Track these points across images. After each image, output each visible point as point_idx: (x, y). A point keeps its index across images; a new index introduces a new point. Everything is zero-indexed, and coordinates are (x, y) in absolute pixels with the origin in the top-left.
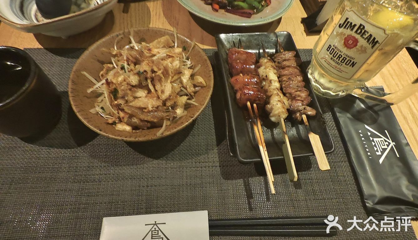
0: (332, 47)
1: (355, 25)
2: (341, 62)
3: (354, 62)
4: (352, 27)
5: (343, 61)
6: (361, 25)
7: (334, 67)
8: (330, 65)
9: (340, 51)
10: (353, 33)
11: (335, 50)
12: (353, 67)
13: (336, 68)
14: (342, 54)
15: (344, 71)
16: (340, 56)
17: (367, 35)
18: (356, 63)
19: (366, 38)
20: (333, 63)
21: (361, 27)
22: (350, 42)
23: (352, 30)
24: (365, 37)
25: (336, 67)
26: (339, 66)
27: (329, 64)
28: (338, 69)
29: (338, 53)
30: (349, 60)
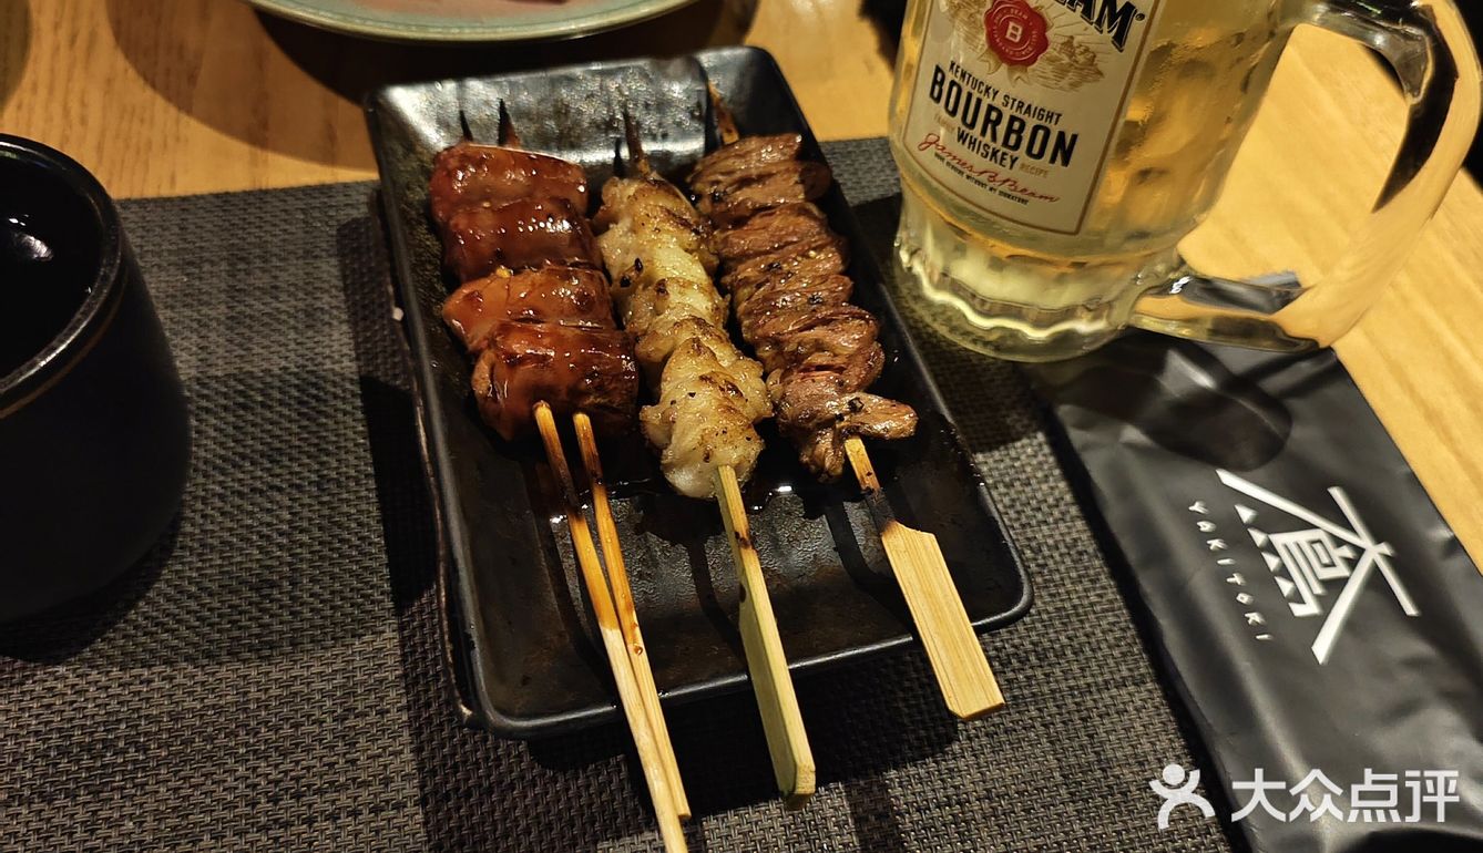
2: (1005, 143)
3: (1061, 135)
5: (1013, 137)
7: (983, 178)
9: (988, 89)
11: (966, 89)
12: (1066, 162)
13: (991, 184)
14: (998, 102)
15: (1033, 194)
16: (994, 115)
18: (1074, 137)
20: (977, 160)
22: (1014, 32)
25: (993, 178)
26: (1004, 173)
27: (959, 167)
28: (1005, 188)
29: (979, 101)
30: (1036, 129)
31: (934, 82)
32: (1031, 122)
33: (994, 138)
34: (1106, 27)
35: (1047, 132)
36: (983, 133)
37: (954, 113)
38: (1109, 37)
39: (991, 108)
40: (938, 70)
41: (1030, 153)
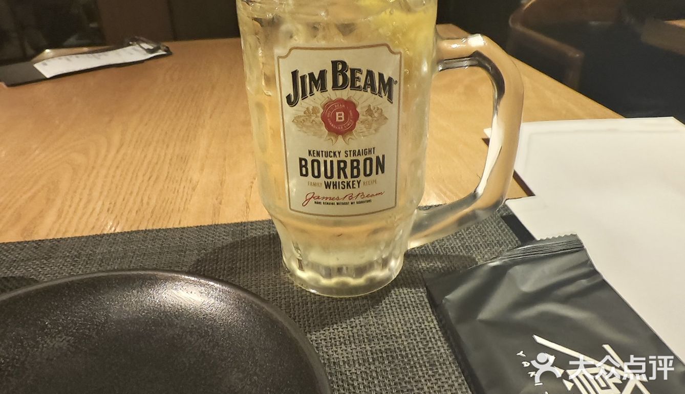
0: (309, 159)
1: (323, 73)
2: (352, 176)
3: (378, 158)
4: (318, 81)
5: (355, 171)
6: (335, 64)
7: (346, 200)
8: (335, 202)
9: (334, 153)
10: (332, 94)
11: (321, 160)
12: (383, 172)
13: (352, 201)
14: (343, 157)
15: (373, 195)
16: (342, 165)
17: (363, 77)
18: (383, 156)
19: (364, 88)
20: (340, 193)
22: (340, 116)
23: (324, 89)
24: (361, 83)
25: (351, 197)
26: (355, 192)
27: (330, 201)
28: (359, 199)
29: (332, 162)
30: (365, 161)
31: (301, 167)
32: (361, 159)
33: (346, 177)
34: (383, 94)
35: (371, 160)
36: (339, 177)
37: (319, 176)
38: (385, 98)
39: (339, 162)
40: (301, 160)
41: (365, 175)
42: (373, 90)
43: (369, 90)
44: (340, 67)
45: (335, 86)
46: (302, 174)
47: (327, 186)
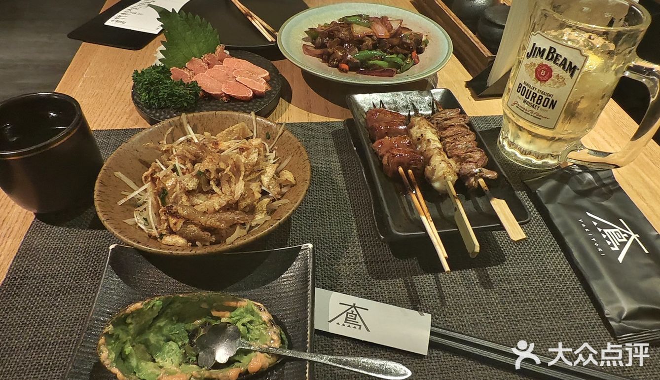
0: (524, 85)
1: (544, 50)
2: (537, 103)
3: (553, 100)
4: (541, 52)
5: (539, 101)
6: (551, 48)
7: (529, 113)
8: (525, 111)
9: (534, 88)
10: (544, 61)
11: (527, 88)
12: (553, 109)
13: (532, 114)
14: (536, 92)
15: (543, 117)
16: (534, 95)
17: (561, 60)
18: (556, 101)
19: (560, 65)
20: (528, 108)
21: (552, 50)
22: (543, 73)
23: (542, 57)
24: (559, 63)
25: (532, 112)
26: (535, 111)
27: (523, 109)
28: (535, 115)
29: (531, 91)
30: (546, 98)
31: (519, 87)
32: (544, 97)
33: (534, 102)
34: (568, 72)
35: (549, 99)
36: (531, 100)
37: (523, 95)
38: (568, 74)
39: (534, 93)
40: (520, 84)
41: (543, 105)
42: (564, 68)
43: (562, 67)
44: (553, 51)
45: (547, 58)
46: (517, 91)
47: (525, 101)
